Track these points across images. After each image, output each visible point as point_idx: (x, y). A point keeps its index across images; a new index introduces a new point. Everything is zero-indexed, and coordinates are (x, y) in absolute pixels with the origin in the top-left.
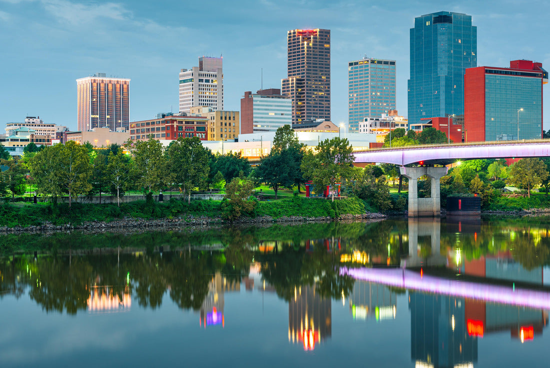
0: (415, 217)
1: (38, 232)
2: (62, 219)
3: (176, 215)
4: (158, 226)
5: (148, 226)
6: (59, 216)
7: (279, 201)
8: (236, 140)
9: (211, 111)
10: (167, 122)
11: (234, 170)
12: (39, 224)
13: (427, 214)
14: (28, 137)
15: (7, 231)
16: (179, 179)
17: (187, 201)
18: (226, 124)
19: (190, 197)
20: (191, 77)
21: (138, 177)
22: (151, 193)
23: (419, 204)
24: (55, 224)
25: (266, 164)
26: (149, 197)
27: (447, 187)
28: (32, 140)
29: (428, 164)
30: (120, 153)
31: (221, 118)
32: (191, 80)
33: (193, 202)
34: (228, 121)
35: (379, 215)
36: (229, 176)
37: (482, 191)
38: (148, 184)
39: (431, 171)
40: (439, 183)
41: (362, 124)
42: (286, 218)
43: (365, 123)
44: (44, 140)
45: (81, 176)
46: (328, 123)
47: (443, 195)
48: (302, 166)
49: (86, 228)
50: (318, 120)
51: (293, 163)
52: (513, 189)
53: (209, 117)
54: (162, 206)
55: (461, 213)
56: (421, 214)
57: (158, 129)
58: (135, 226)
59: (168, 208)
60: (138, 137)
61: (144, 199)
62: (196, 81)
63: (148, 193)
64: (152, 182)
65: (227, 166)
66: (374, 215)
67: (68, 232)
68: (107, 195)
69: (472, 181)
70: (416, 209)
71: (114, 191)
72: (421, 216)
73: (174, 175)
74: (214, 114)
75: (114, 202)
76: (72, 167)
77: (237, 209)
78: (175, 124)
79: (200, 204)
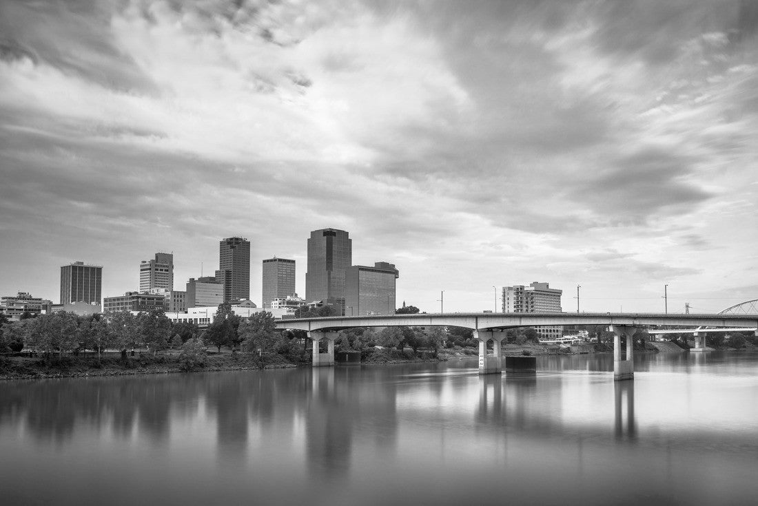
0: (317, 367)
1: (33, 380)
2: (54, 370)
3: (144, 366)
4: (129, 374)
5: (123, 374)
6: (51, 367)
7: (222, 356)
8: (186, 312)
9: (166, 291)
10: (133, 298)
11: (188, 333)
12: (35, 374)
13: (324, 364)
14: (22, 307)
15: (7, 379)
16: (147, 340)
17: (152, 356)
18: (178, 301)
19: (155, 353)
20: (148, 267)
21: (114, 337)
22: (125, 350)
23: (320, 358)
24: (47, 373)
25: (212, 329)
26: (124, 353)
27: (338, 346)
28: (26, 310)
29: (325, 330)
30: (101, 320)
31: (175, 296)
32: (150, 269)
33: (157, 357)
34: (179, 299)
35: (293, 365)
36: (185, 338)
37: (361, 349)
38: (122, 343)
39: (328, 335)
40: (333, 343)
41: (273, 302)
42: (227, 368)
43: (276, 302)
44: (35, 310)
45: (70, 337)
46: (248, 302)
47: (336, 352)
48: (239, 331)
49: (73, 377)
50: (242, 300)
51: (232, 329)
52: (380, 348)
53: (165, 295)
54: (133, 360)
55: (348, 363)
56: (322, 364)
57: (126, 304)
58: (112, 375)
59: (138, 361)
60: (114, 309)
61: (120, 356)
62: (153, 269)
63: (123, 350)
64: (126, 341)
65: (182, 331)
66: (289, 365)
67: (58, 379)
68: (90, 351)
69: (354, 342)
70: (318, 361)
71: (96, 348)
72: (320, 366)
73: (144, 337)
74: (169, 293)
75: (96, 356)
76: (62, 330)
77: (191, 361)
78: (140, 300)
79: (163, 358)
